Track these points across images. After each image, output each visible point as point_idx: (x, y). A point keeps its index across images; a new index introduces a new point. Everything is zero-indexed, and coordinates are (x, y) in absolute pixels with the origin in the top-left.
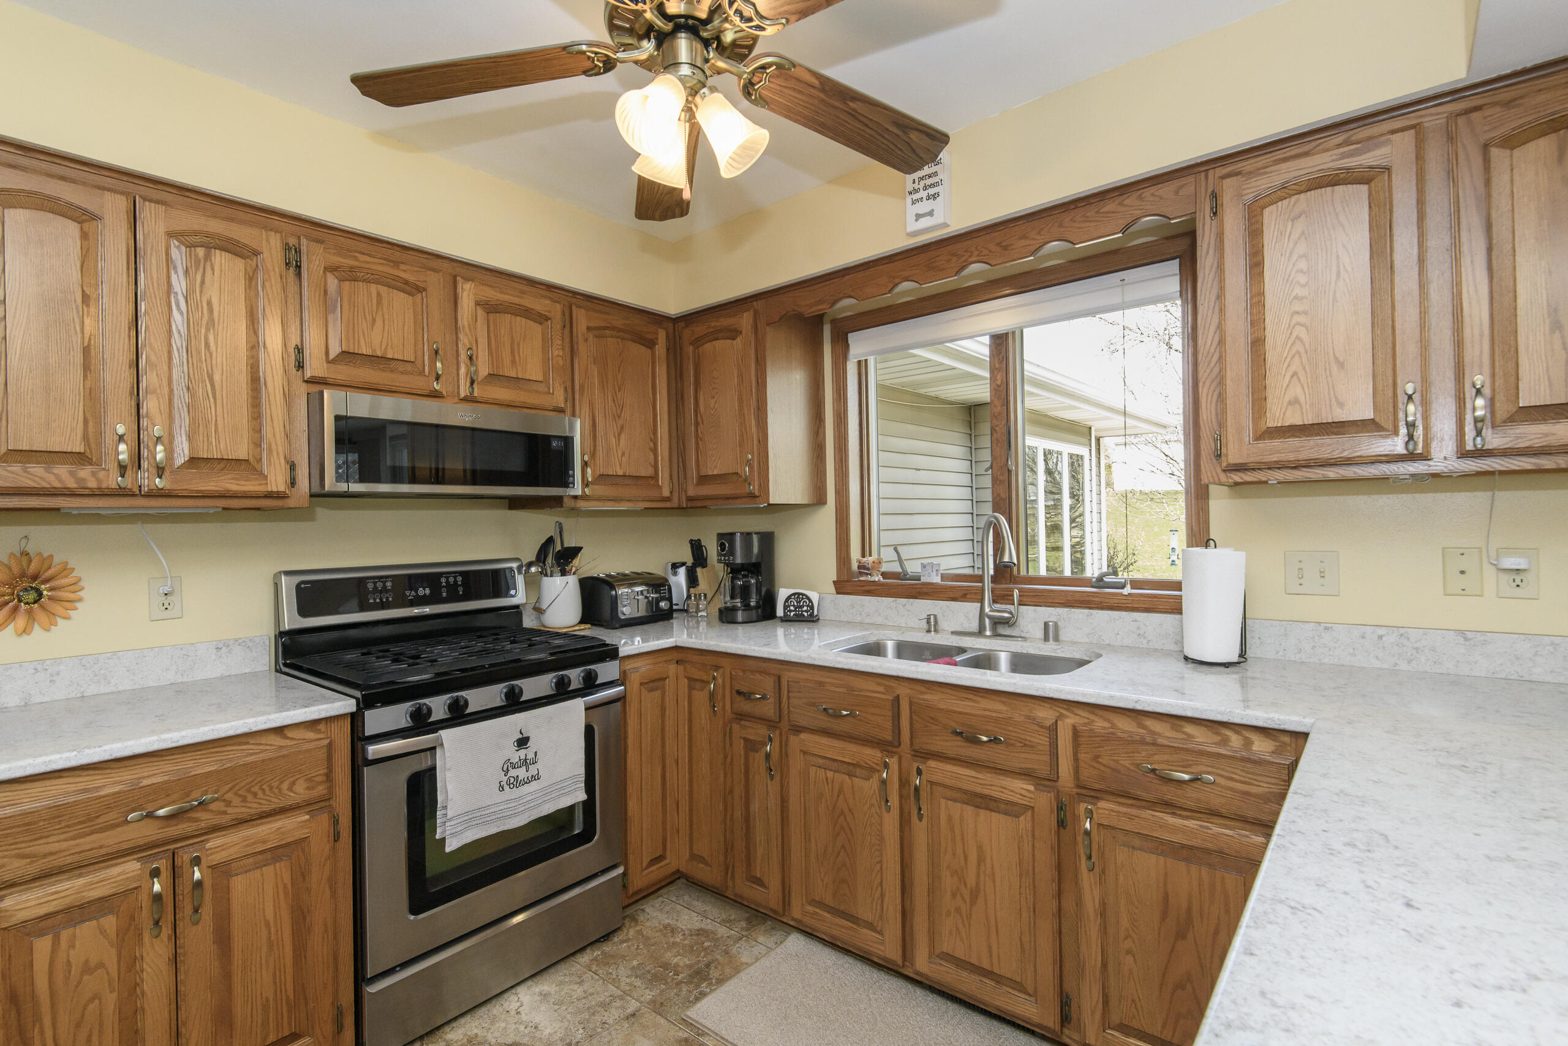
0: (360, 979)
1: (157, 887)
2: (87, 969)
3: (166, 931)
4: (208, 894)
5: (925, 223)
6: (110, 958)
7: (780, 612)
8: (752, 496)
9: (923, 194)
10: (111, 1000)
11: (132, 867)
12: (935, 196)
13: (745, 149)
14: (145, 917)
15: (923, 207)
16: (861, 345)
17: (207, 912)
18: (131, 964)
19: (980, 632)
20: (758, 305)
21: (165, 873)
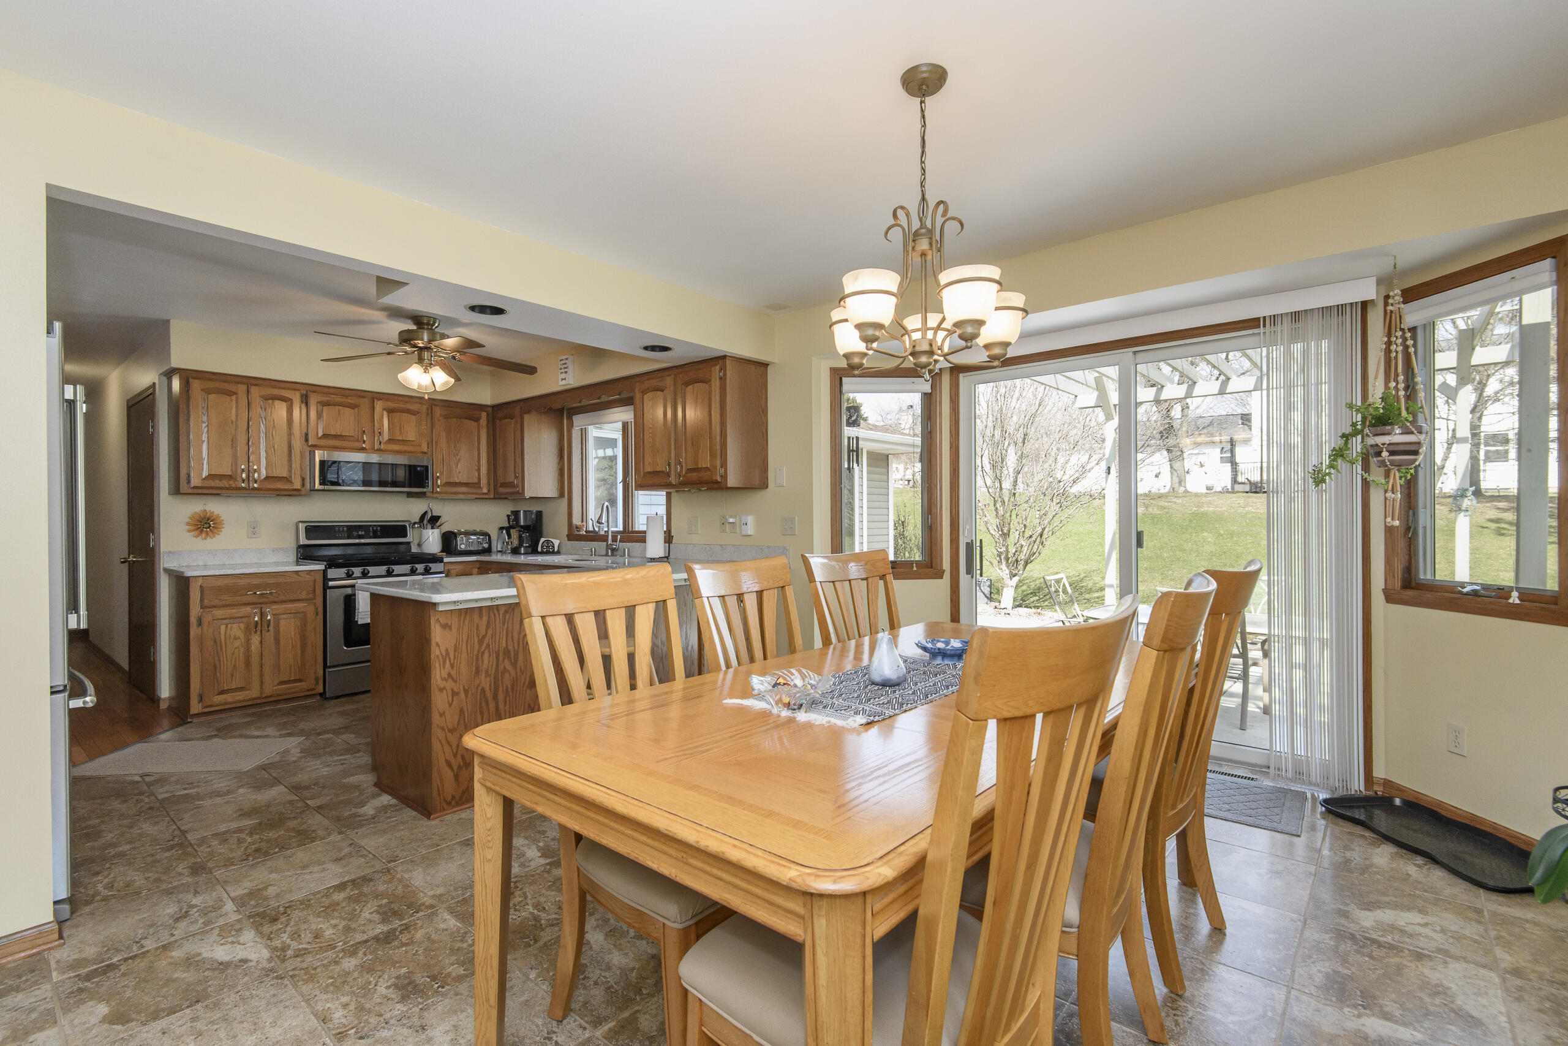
0: (325, 667)
1: (256, 619)
2: (236, 638)
3: (259, 633)
4: (272, 624)
5: (564, 382)
6: (242, 636)
7: (539, 549)
8: (518, 492)
9: (563, 371)
10: (242, 650)
11: (247, 609)
12: (566, 372)
13: (446, 383)
14: (253, 625)
15: (563, 376)
16: (579, 421)
17: (271, 628)
18: (248, 641)
19: (607, 555)
20: (522, 404)
21: (259, 614)
